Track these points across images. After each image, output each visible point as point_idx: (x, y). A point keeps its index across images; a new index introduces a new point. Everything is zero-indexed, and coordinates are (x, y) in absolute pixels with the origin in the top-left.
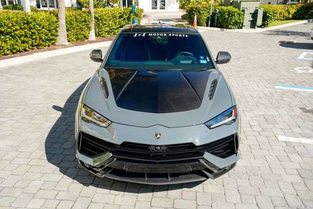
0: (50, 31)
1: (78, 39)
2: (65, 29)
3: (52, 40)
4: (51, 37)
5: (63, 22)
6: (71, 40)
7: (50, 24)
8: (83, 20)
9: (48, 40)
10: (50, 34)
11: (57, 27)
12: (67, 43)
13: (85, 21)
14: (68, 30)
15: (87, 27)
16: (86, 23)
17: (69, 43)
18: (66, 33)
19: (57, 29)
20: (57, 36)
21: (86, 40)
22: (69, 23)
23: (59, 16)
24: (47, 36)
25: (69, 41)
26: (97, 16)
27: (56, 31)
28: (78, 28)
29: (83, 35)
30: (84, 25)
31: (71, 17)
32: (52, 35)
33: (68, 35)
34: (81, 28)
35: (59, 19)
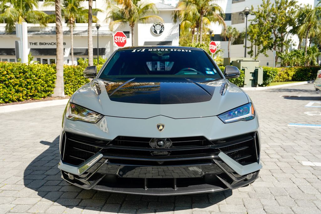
0: (46, 82)
2: (62, 82)
3: (48, 91)
4: (47, 88)
5: (60, 74)
6: (68, 93)
7: (47, 75)
9: (44, 91)
10: (46, 85)
11: (54, 79)
12: (63, 95)
14: (65, 83)
15: (85, 80)
17: (67, 95)
18: (63, 86)
19: (54, 80)
20: (54, 88)
22: (67, 76)
23: (57, 68)
24: (43, 86)
27: (53, 82)
28: (76, 81)
30: (83, 79)
31: (70, 69)
32: (48, 86)
33: (65, 88)
34: (79, 81)
35: (57, 71)
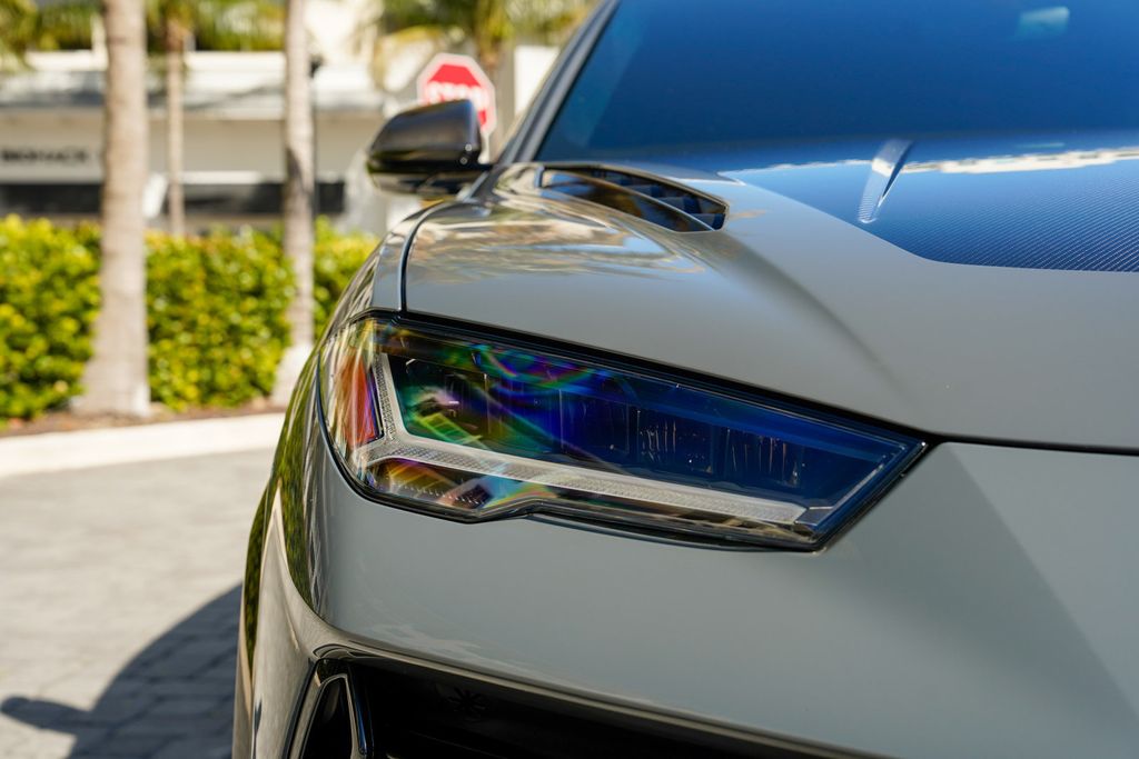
0: (43, 323)
1: (209, 390)
2: (138, 324)
3: (52, 379)
4: (46, 364)
5: (125, 281)
6: (165, 392)
7: (47, 285)
8: (248, 281)
9: (25, 381)
10: (38, 344)
11: (87, 306)
12: (141, 403)
13: (258, 292)
14: (154, 334)
15: (269, 323)
16: (263, 304)
17: (159, 406)
18: (143, 349)
19: (87, 316)
20: (85, 357)
21: (259, 402)
22: (165, 289)
23: (108, 245)
24: (22, 349)
25: (156, 398)
26: (328, 266)
27: (84, 330)
28: (216, 324)
29: (245, 369)
30: (253, 313)
32: (52, 349)
33: (152, 366)
35: (106, 261)
